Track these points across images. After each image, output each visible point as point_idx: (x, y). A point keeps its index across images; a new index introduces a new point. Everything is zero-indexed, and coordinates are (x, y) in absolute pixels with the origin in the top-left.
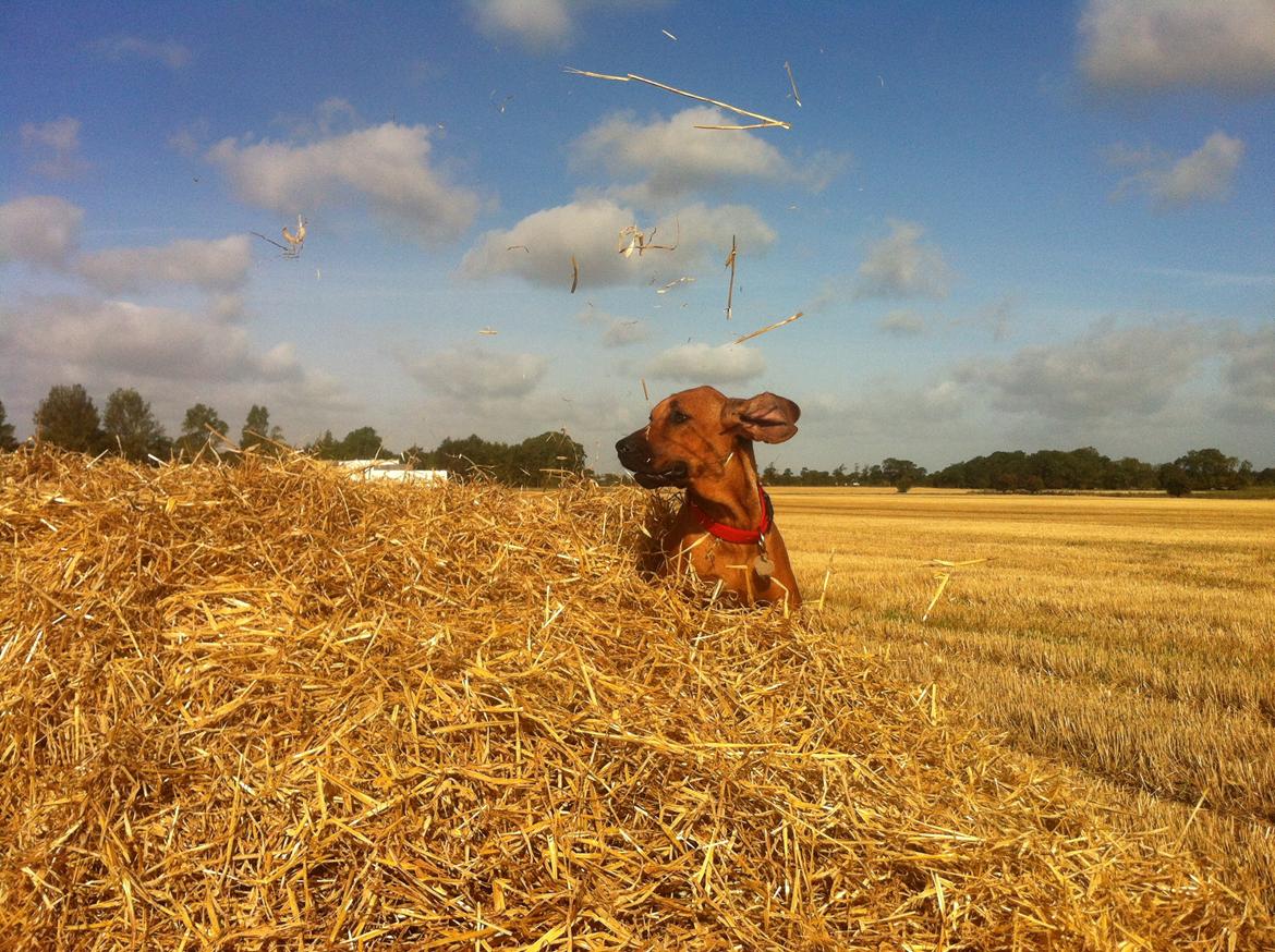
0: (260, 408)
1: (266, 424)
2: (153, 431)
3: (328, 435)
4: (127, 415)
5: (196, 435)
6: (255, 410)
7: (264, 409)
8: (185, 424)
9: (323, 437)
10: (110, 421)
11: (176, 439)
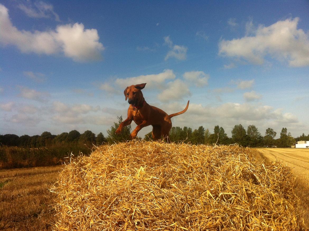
0: (285, 128)
1: (286, 132)
2: (258, 134)
3: (303, 135)
4: (252, 131)
5: (268, 135)
6: (283, 129)
7: (286, 128)
8: (266, 133)
9: (302, 135)
10: (248, 132)
11: (264, 136)
